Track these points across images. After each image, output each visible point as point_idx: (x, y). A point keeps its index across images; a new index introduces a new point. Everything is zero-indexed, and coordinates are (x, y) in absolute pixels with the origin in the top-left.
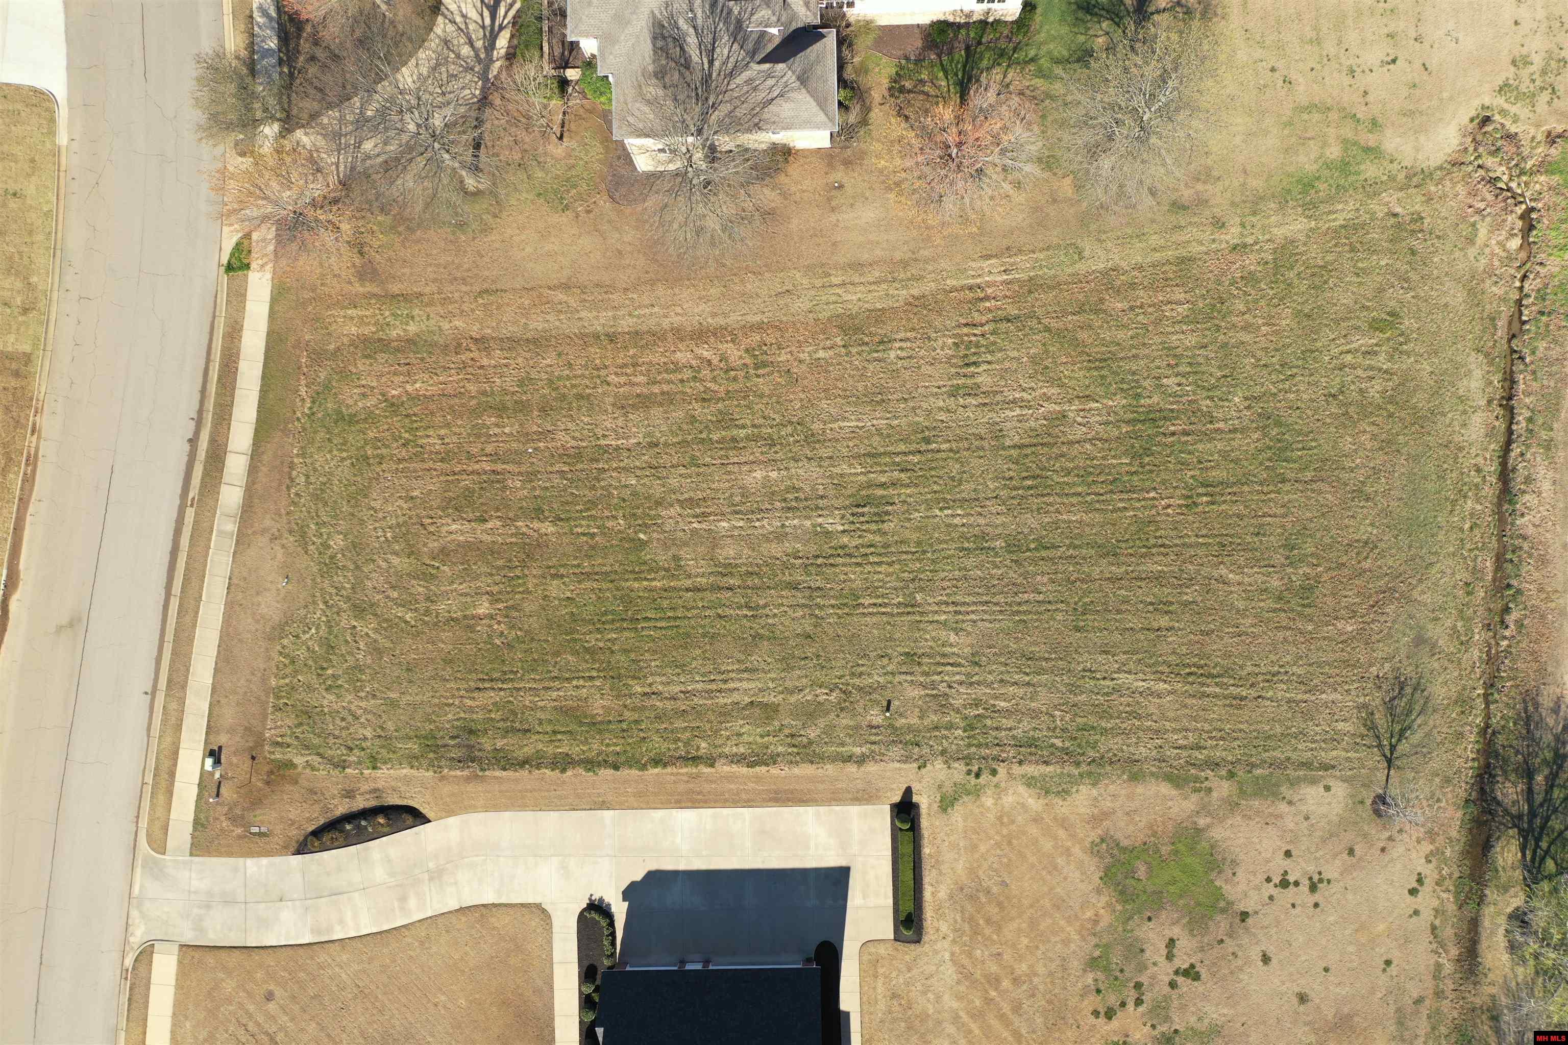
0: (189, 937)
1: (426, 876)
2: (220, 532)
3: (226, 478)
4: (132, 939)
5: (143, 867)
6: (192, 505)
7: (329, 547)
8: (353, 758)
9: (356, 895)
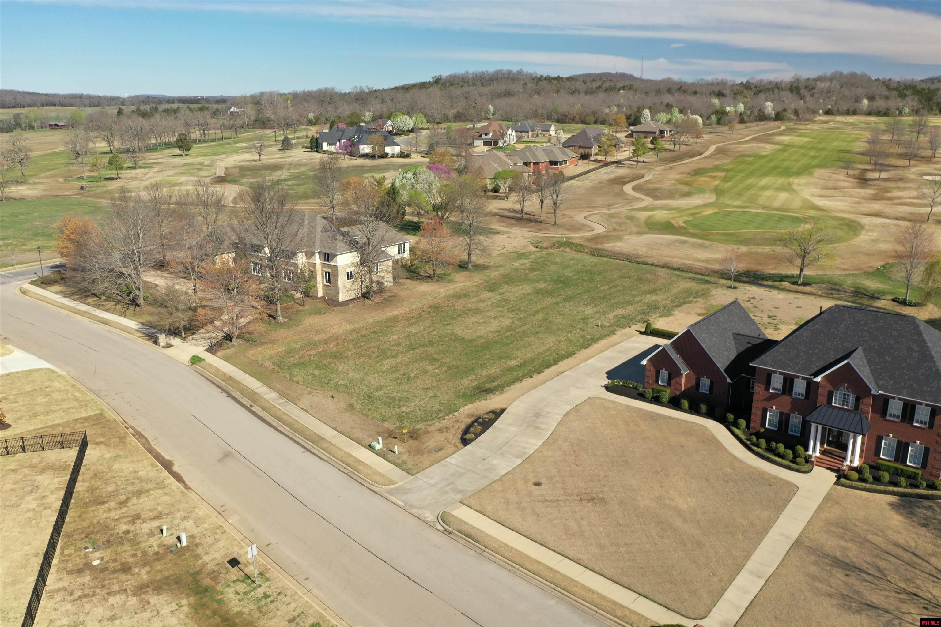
0: (458, 497)
1: (534, 418)
3: (262, 394)
4: (429, 519)
5: (392, 495)
6: (252, 407)
7: (340, 385)
8: (443, 415)
9: (515, 439)
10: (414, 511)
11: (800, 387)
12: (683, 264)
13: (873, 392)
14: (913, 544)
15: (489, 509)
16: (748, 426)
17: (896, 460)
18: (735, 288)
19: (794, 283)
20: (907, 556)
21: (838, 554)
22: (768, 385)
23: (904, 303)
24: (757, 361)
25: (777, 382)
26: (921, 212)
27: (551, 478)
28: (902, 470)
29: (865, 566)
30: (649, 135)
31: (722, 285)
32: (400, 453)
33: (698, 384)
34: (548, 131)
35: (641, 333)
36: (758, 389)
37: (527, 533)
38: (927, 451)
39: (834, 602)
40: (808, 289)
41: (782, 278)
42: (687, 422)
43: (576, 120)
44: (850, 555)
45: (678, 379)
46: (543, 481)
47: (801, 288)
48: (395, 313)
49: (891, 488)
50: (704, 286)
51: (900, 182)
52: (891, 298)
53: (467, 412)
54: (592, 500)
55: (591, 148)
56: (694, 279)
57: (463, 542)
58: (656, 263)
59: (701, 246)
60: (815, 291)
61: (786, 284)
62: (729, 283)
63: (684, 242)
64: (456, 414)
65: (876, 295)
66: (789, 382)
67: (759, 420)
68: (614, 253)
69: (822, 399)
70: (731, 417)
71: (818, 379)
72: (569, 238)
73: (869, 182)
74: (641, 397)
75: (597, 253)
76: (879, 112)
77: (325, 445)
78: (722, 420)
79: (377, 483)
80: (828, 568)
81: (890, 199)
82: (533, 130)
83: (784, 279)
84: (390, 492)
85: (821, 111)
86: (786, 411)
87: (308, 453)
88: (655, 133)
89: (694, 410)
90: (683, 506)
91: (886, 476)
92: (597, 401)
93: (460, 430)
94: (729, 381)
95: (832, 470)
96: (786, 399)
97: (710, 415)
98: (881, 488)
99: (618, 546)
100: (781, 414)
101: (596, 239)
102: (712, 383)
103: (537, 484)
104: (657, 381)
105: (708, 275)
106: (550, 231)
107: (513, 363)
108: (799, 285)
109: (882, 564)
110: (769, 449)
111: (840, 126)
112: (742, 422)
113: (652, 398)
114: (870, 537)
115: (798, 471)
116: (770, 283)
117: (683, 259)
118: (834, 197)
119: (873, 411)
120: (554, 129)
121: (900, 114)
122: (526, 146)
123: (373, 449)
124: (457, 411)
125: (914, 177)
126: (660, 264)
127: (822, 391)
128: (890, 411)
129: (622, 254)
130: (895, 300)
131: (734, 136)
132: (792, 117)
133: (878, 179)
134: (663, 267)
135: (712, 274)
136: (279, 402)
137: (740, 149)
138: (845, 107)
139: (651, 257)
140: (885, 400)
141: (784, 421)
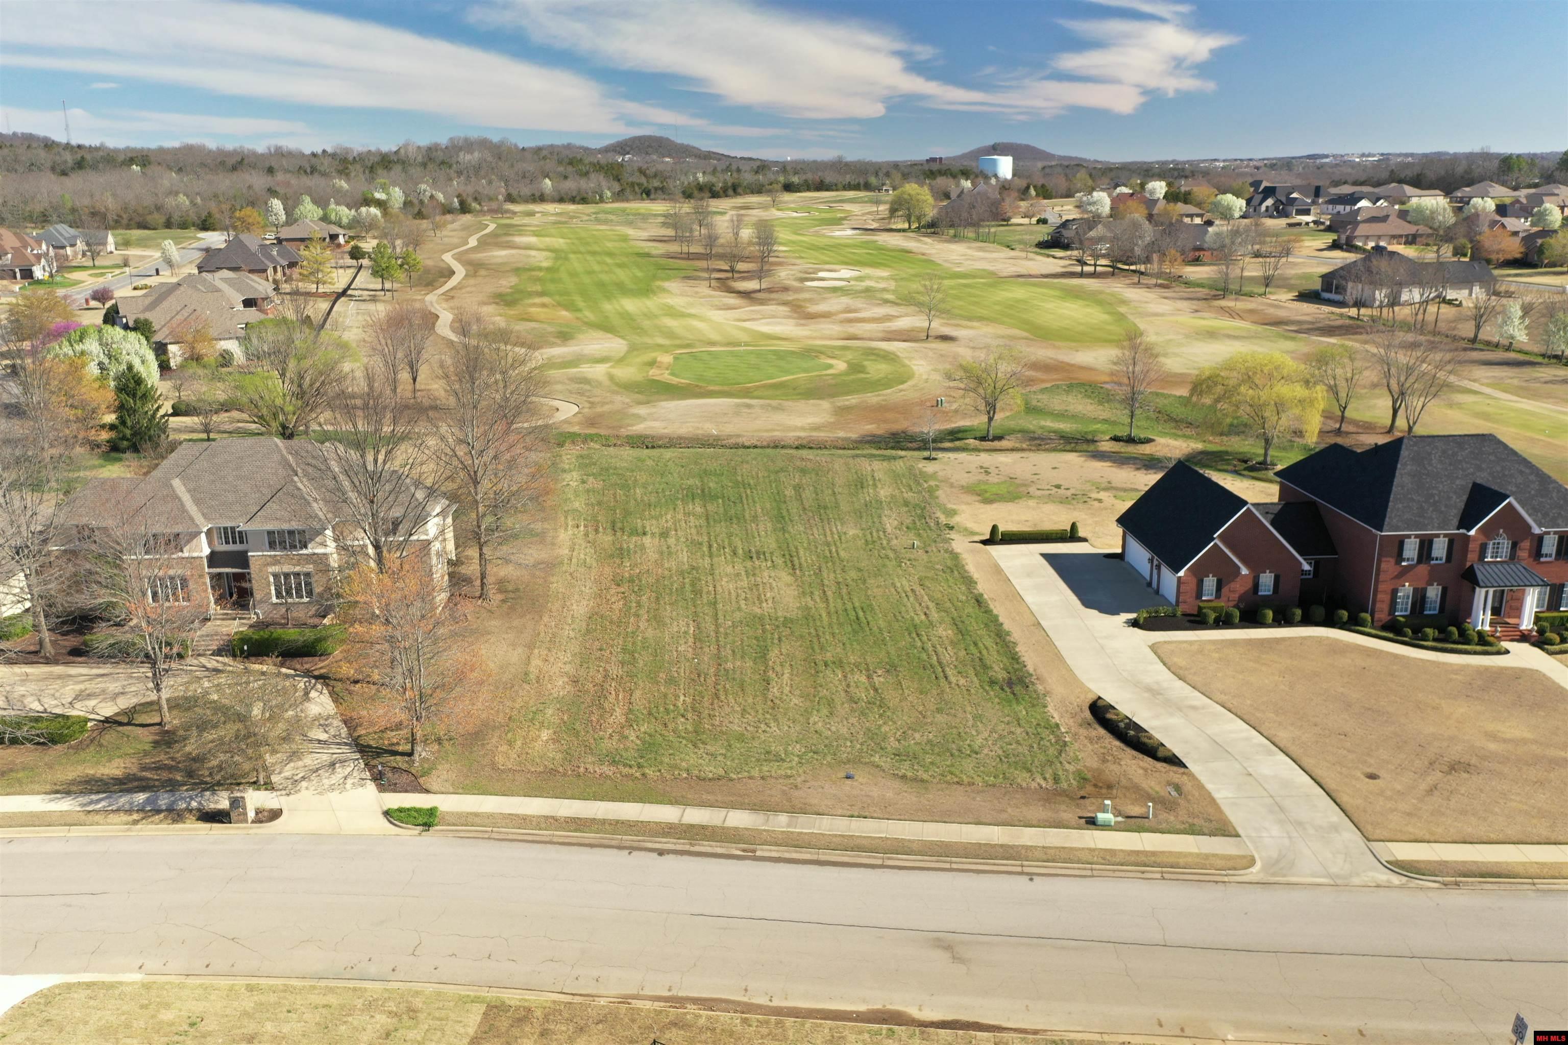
0: (1349, 835)
1: (1159, 697)
2: (789, 826)
4: (1395, 881)
5: (1284, 875)
6: (754, 851)
8: (1053, 738)
9: (1207, 732)
10: (1356, 881)
11: (1440, 549)
12: (799, 438)
13: (1536, 531)
15: (1417, 831)
16: (1374, 619)
17: (1549, 609)
18: (935, 459)
19: (983, 439)
22: (1400, 557)
23: (1130, 440)
24: (1386, 527)
25: (1411, 550)
27: (1362, 762)
31: (913, 459)
33: (1256, 586)
34: (104, 245)
35: (985, 542)
36: (1385, 566)
40: (1004, 444)
45: (1232, 585)
46: (1366, 769)
47: (997, 444)
48: (579, 608)
50: (899, 464)
51: (793, 293)
52: (1108, 438)
53: (1069, 721)
54: (1453, 769)
56: (863, 457)
58: (759, 444)
59: (773, 408)
60: (1018, 445)
61: (972, 442)
64: (1062, 729)
65: (1090, 437)
66: (1426, 545)
67: (1385, 607)
68: (670, 439)
69: (1472, 557)
70: (1344, 614)
71: (1472, 532)
73: (753, 295)
74: (1197, 623)
75: (647, 443)
76: (573, 197)
77: (1034, 853)
78: (1329, 622)
79: (1235, 869)
83: (960, 436)
85: (501, 198)
86: (1421, 585)
89: (1283, 619)
92: (1170, 648)
93: (1126, 750)
94: (1306, 567)
95: (1522, 641)
96: (1423, 569)
97: (1307, 621)
100: (1415, 590)
102: (1277, 579)
103: (1372, 777)
104: (1201, 596)
105: (857, 448)
107: (944, 633)
108: (992, 440)
110: (1437, 639)
112: (1367, 616)
113: (1217, 620)
115: (1498, 653)
117: (782, 431)
118: (756, 319)
119: (1530, 556)
120: (111, 239)
121: (602, 200)
122: (90, 275)
123: (1106, 827)
124: (1057, 725)
125: (796, 284)
126: (765, 443)
127: (1473, 547)
128: (1545, 550)
129: (686, 438)
130: (1116, 439)
131: (446, 240)
132: (478, 207)
133: (760, 291)
134: (776, 447)
135: (860, 446)
136: (781, 822)
137: (499, 260)
138: (526, 191)
139: (738, 436)
140: (1540, 539)
141: (1420, 599)
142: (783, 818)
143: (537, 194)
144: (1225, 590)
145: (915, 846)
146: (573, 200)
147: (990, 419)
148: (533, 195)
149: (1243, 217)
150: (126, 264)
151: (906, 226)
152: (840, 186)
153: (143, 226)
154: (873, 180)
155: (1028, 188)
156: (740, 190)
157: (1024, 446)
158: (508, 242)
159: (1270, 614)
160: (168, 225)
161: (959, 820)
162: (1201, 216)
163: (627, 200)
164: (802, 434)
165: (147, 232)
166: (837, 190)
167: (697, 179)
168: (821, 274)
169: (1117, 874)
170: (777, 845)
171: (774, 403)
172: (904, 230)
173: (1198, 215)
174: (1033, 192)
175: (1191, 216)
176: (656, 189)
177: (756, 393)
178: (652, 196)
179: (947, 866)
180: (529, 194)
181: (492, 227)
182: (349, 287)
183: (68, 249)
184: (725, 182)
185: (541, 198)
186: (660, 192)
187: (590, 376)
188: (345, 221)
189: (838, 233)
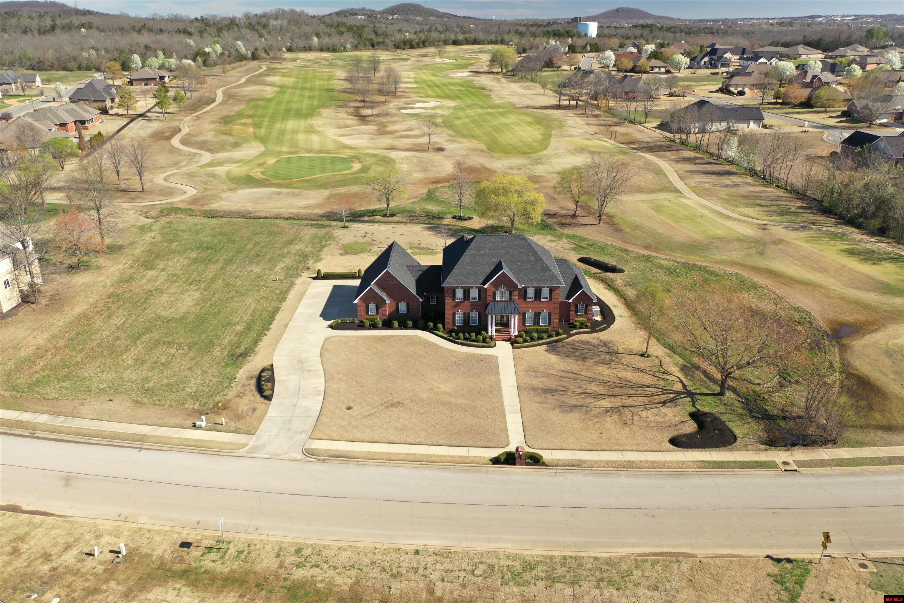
0: (305, 436)
1: (300, 365)
3: (31, 420)
4: (299, 458)
5: (253, 453)
6: (34, 434)
7: (104, 388)
8: (227, 384)
9: (302, 384)
10: (282, 457)
11: (474, 294)
12: (292, 213)
13: (519, 287)
14: (569, 368)
15: (334, 435)
16: (444, 328)
17: (535, 325)
18: (347, 227)
19: (384, 216)
20: (570, 375)
21: (541, 386)
22: (454, 297)
23: (460, 218)
24: (445, 283)
25: (460, 293)
26: (419, 142)
27: (354, 401)
28: (540, 329)
29: (557, 388)
30: (149, 82)
31: (337, 227)
32: (226, 423)
33: (398, 308)
34: (34, 81)
35: (314, 279)
36: (448, 301)
37: (374, 440)
38: (550, 314)
39: (557, 411)
40: (395, 219)
41: (373, 213)
42: (404, 336)
43: (56, 66)
44: (547, 384)
45: (384, 308)
46: (351, 405)
47: (390, 219)
48: (78, 310)
49: (540, 342)
50: (325, 230)
51: (388, 117)
52: (451, 216)
53: (244, 376)
54: (392, 405)
55: (105, 101)
56: (312, 225)
57: (338, 462)
58: (269, 216)
59: (294, 195)
60: (401, 220)
61: (378, 218)
62: (341, 224)
63: (279, 193)
64: (236, 380)
65: (441, 216)
66: (467, 292)
67: (450, 322)
68: (225, 212)
69: (489, 298)
70: (431, 324)
71: (486, 286)
72: (171, 203)
73: (367, 119)
74: (361, 326)
75: (211, 215)
76: (329, 48)
77: (154, 440)
78: (425, 328)
80: (543, 395)
81: (391, 133)
82: (15, 83)
83: (375, 214)
84: (248, 452)
85: (284, 49)
86: (467, 311)
87: (143, 451)
88: (155, 79)
89: (403, 326)
90: (448, 390)
91: (536, 335)
92: (334, 339)
93: (254, 391)
94: (421, 300)
95: (506, 341)
96: (467, 303)
97: (415, 327)
98: (535, 343)
99: (433, 426)
100: (465, 314)
101: (195, 200)
102: (408, 305)
103: (349, 408)
104: (367, 313)
105: (317, 220)
106: (143, 199)
107: (239, 328)
108: (388, 217)
109: (564, 384)
110: (465, 339)
111: (308, 64)
112: (440, 326)
113: (370, 326)
114: (549, 371)
115: (489, 347)
116: (366, 219)
117: (288, 209)
118: (351, 135)
119: (519, 298)
120: (38, 79)
121: (345, 50)
122: (18, 101)
123: (200, 428)
124: (235, 378)
125: (394, 111)
126: (272, 216)
127: (490, 293)
128: (528, 296)
129: (233, 212)
130: (454, 217)
131: (229, 79)
132: (265, 56)
133: (372, 116)
134: (276, 218)
135: (320, 218)
136: (59, 421)
137: (245, 93)
138: (301, 43)
139: (261, 211)
140: (525, 290)
141: (467, 318)
142: (62, 419)
143: (307, 46)
144: (380, 311)
145: (104, 434)
146: (328, 50)
147: (388, 205)
148: (305, 47)
149: (689, 68)
150: (41, 94)
151: (500, 70)
152: (486, 42)
153: (65, 69)
154: (506, 38)
155: (586, 45)
156: (426, 44)
157: (404, 220)
158: (262, 81)
159: (410, 323)
160: (79, 68)
161: (138, 422)
162: (665, 67)
163: (360, 50)
164: (295, 211)
165: (67, 73)
166: (484, 44)
167: (405, 36)
168: (418, 105)
169: (182, 450)
170: (46, 431)
171: (296, 191)
172: (497, 73)
173: (663, 67)
174: (589, 48)
175: (659, 67)
176: (379, 43)
177: (294, 185)
178: (375, 48)
179: (110, 443)
180: (302, 46)
181: (264, 68)
182: (148, 111)
183: (13, 85)
184: (420, 39)
185: (309, 49)
186: (381, 45)
187: (217, 173)
188: (173, 67)
189: (459, 75)
